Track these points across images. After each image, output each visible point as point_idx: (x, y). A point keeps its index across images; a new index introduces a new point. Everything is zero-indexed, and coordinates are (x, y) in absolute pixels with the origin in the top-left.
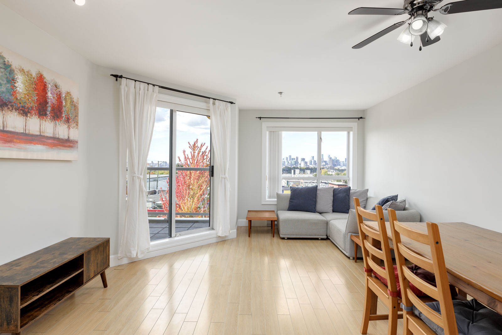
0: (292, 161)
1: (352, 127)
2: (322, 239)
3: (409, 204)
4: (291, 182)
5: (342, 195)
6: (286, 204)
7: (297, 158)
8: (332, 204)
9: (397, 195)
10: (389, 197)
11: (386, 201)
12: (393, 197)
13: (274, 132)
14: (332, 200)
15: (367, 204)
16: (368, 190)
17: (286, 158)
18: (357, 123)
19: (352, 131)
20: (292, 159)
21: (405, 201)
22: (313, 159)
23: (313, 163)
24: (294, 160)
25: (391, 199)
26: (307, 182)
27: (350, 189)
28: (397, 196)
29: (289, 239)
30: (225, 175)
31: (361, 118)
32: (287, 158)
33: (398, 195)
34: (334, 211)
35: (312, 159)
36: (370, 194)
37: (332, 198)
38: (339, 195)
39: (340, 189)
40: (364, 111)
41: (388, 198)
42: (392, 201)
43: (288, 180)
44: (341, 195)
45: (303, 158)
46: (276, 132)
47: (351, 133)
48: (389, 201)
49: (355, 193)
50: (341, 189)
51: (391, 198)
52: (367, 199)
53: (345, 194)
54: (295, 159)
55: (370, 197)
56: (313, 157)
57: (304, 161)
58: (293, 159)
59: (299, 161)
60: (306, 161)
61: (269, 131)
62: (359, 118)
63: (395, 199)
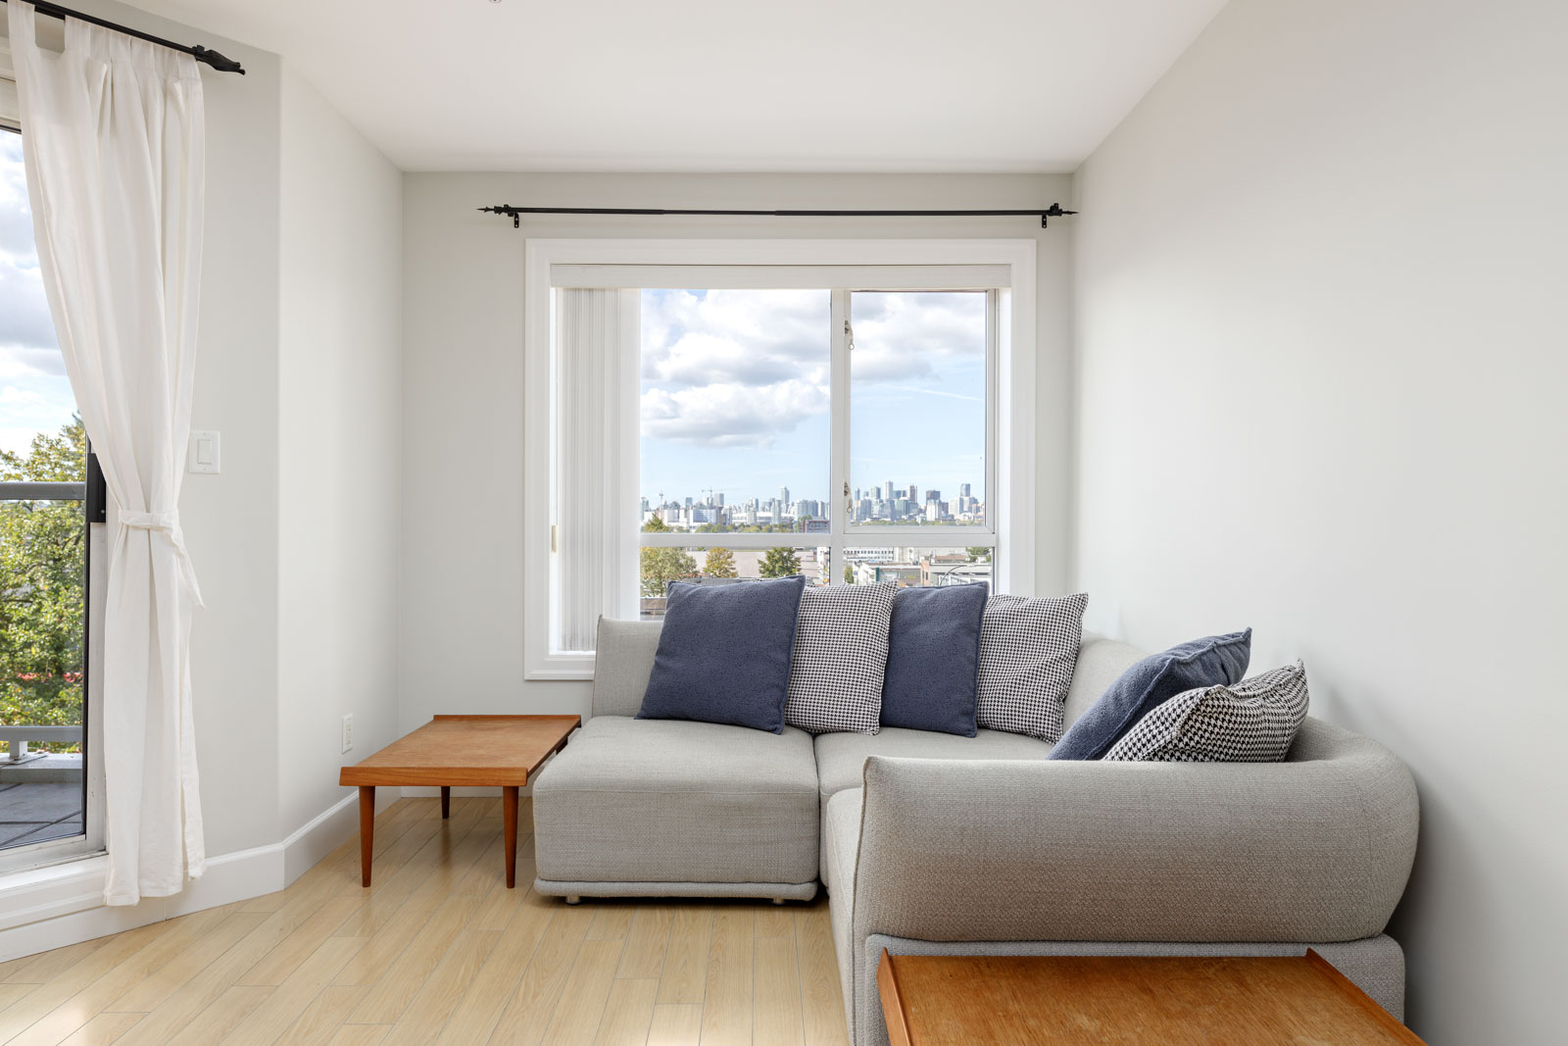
0: (896, 501)
1: (1010, 265)
2: (792, 904)
3: (1336, 702)
4: (890, 571)
5: (937, 629)
6: (636, 682)
7: (913, 490)
8: (878, 681)
9: (1243, 630)
10: (1187, 647)
11: (1160, 682)
12: (1217, 647)
13: (591, 290)
14: (883, 660)
15: (1075, 682)
16: (1082, 601)
17: (875, 491)
18: (1034, 241)
19: (1009, 285)
20: (894, 494)
21: (1300, 676)
22: (968, 494)
23: (966, 508)
24: (902, 498)
25: (1198, 668)
26: (943, 574)
27: (985, 598)
28: (1243, 642)
29: (587, 902)
30: (148, 511)
31: (1055, 210)
32: (879, 490)
33: (1248, 634)
34: (886, 722)
35: (964, 492)
36: (1091, 623)
37: (883, 647)
38: (923, 628)
39: (929, 596)
40: (1070, 177)
41: (1176, 663)
42: (1201, 691)
43: (881, 567)
44: (932, 631)
45: (932, 489)
46: (603, 290)
47: (1006, 299)
48: (1183, 685)
49: (1012, 616)
50: (936, 596)
51: (1200, 657)
52: (1078, 654)
53: (955, 623)
54: (904, 495)
55: (1097, 641)
56: (968, 487)
57: (937, 501)
58: (898, 494)
59: (921, 500)
60: (943, 499)
61: (568, 290)
62: (1044, 214)
63: (1232, 664)
